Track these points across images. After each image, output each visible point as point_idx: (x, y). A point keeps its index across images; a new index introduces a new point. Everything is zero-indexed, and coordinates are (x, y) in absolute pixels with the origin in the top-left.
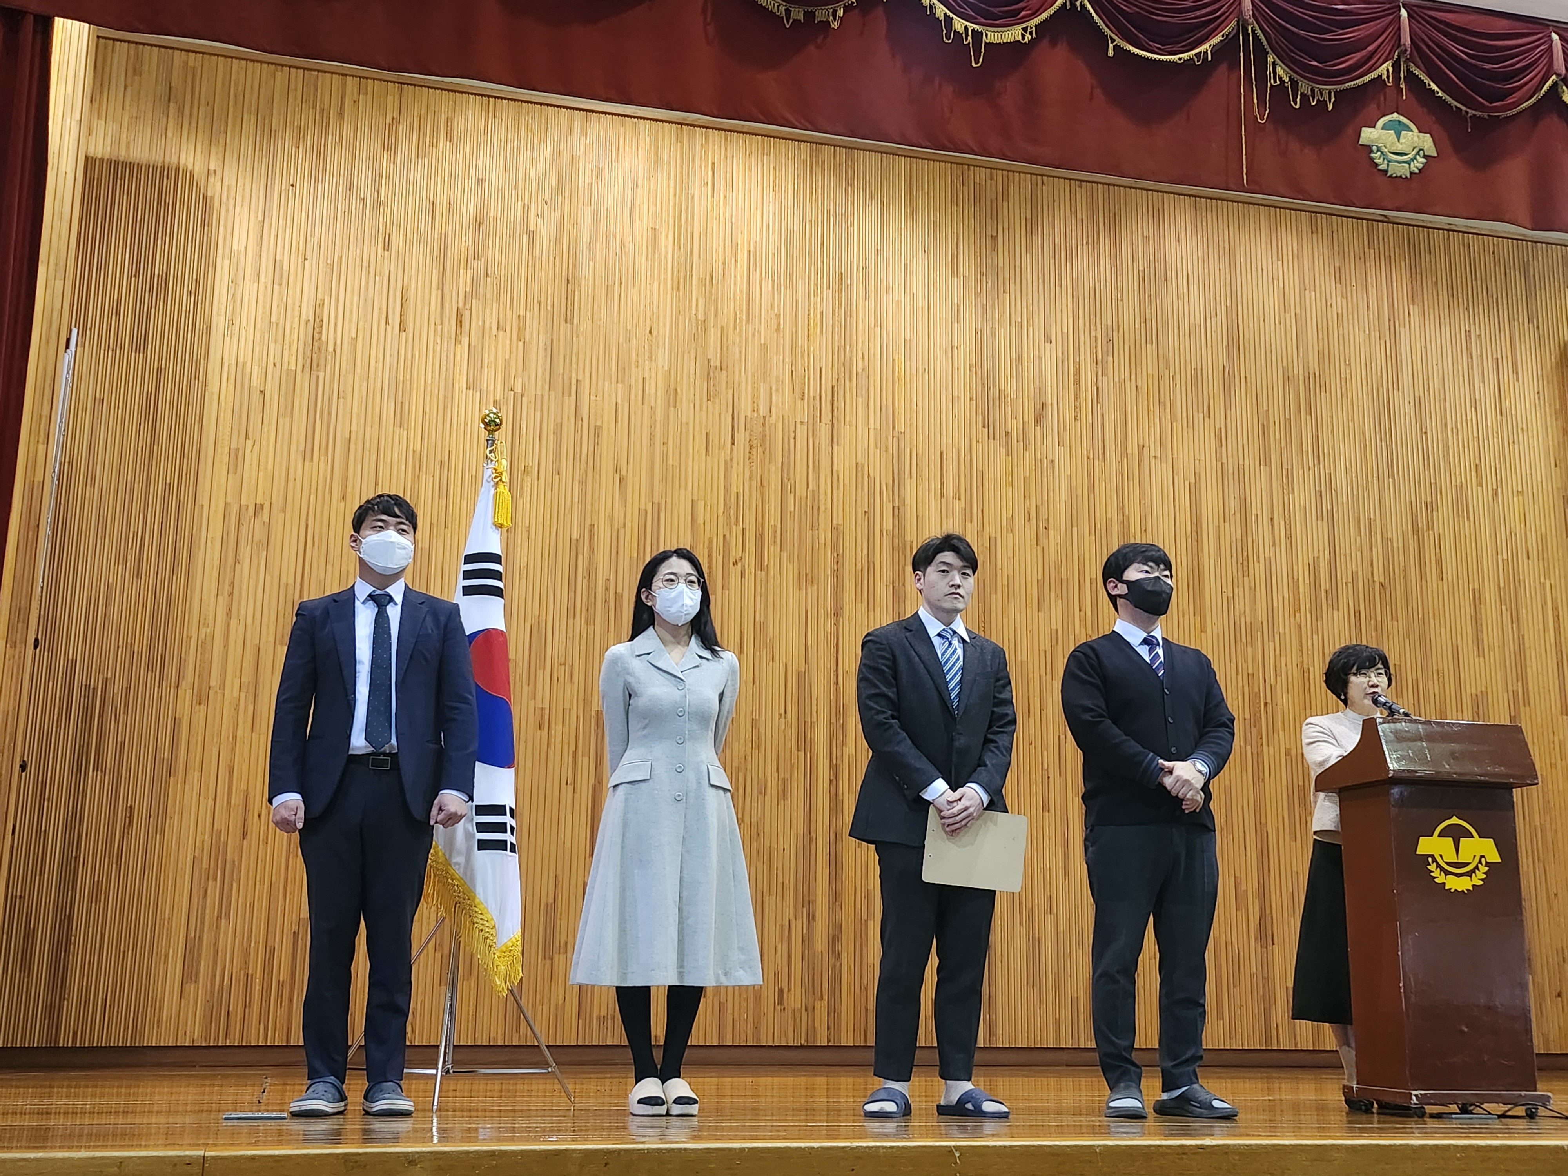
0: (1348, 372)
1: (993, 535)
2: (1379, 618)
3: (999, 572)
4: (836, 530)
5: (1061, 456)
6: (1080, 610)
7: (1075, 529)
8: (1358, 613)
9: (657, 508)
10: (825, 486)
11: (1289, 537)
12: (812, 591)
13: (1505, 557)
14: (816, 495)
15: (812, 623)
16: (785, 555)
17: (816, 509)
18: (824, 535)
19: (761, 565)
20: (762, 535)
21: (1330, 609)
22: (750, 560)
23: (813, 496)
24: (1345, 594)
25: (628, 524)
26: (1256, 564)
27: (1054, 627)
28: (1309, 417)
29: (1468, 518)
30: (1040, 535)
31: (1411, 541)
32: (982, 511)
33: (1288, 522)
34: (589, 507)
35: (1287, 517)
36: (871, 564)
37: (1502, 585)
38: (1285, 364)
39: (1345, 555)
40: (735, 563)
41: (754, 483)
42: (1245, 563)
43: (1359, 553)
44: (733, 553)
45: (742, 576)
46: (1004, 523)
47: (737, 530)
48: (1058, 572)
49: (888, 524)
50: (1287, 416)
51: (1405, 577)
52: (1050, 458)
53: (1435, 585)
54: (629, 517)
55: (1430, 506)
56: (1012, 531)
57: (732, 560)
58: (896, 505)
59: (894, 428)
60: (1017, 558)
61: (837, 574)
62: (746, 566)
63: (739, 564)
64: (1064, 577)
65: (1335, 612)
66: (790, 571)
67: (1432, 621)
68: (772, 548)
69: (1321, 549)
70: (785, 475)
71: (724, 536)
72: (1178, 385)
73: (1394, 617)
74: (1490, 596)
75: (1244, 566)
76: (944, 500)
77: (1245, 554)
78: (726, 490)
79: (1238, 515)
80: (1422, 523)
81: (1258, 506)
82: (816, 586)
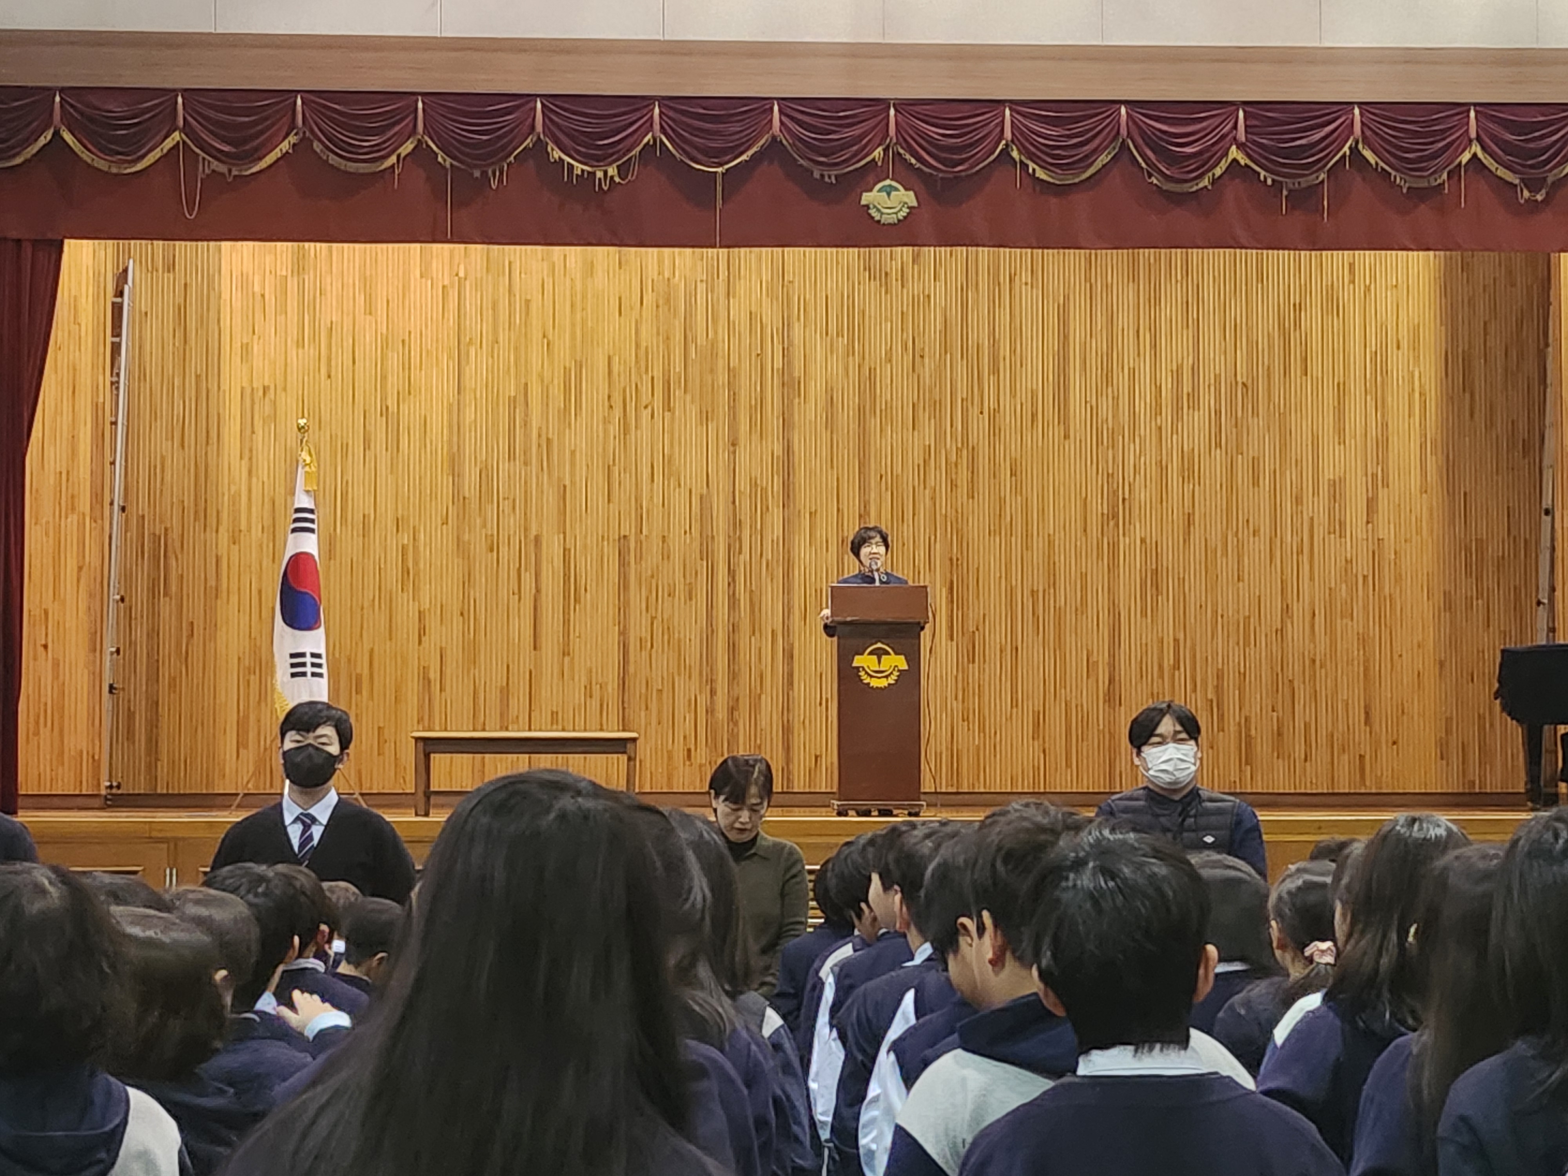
9: (579, 366)
15: (712, 453)
22: (658, 404)
23: (713, 345)
24: (1207, 395)
25: (556, 382)
26: (1121, 378)
27: (927, 444)
30: (916, 363)
31: (1276, 342)
34: (523, 369)
36: (763, 400)
37: (1368, 377)
40: (646, 407)
49: (778, 363)
54: (556, 374)
57: (643, 404)
62: (656, 409)
66: (693, 410)
67: (1293, 417)
68: (677, 392)
70: (688, 329)
71: (636, 385)
73: (1255, 413)
74: (1355, 388)
78: (638, 346)
80: (1290, 329)
82: (715, 423)
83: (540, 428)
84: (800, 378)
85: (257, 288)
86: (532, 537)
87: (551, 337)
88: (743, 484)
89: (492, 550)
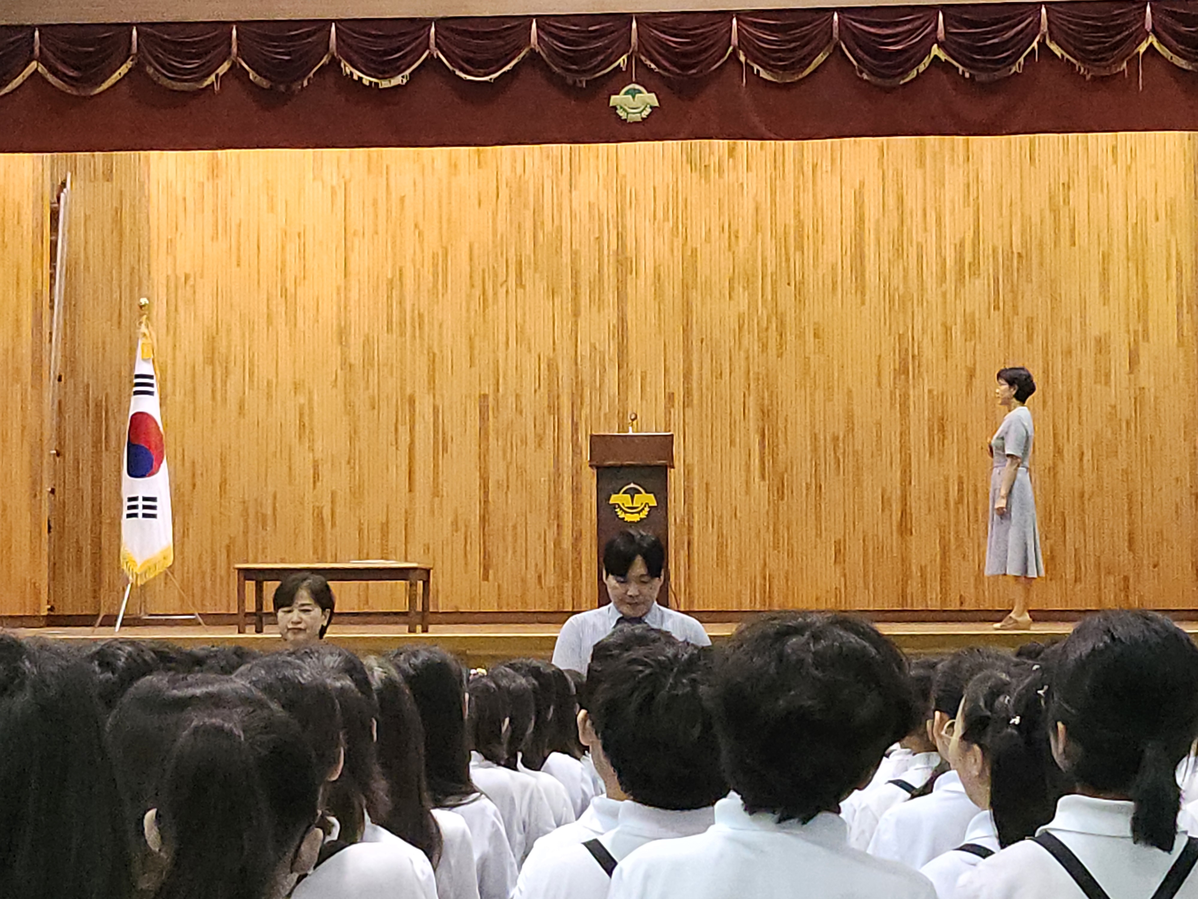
3: (699, 275)
4: (575, 255)
5: (749, 179)
7: (759, 233)
9: (446, 251)
10: (566, 221)
12: (557, 301)
14: (559, 229)
15: (558, 324)
17: (559, 242)
18: (566, 259)
19: (520, 284)
20: (520, 264)
21: (972, 278)
24: (986, 265)
26: (910, 249)
27: (741, 311)
30: (731, 243)
34: (398, 255)
36: (601, 277)
39: (988, 235)
45: (507, 293)
49: (613, 246)
54: (426, 259)
57: (499, 283)
63: (505, 285)
71: (493, 266)
83: (414, 305)
84: (631, 258)
85: (179, 192)
86: (407, 397)
87: (421, 227)
88: (584, 349)
89: (374, 408)
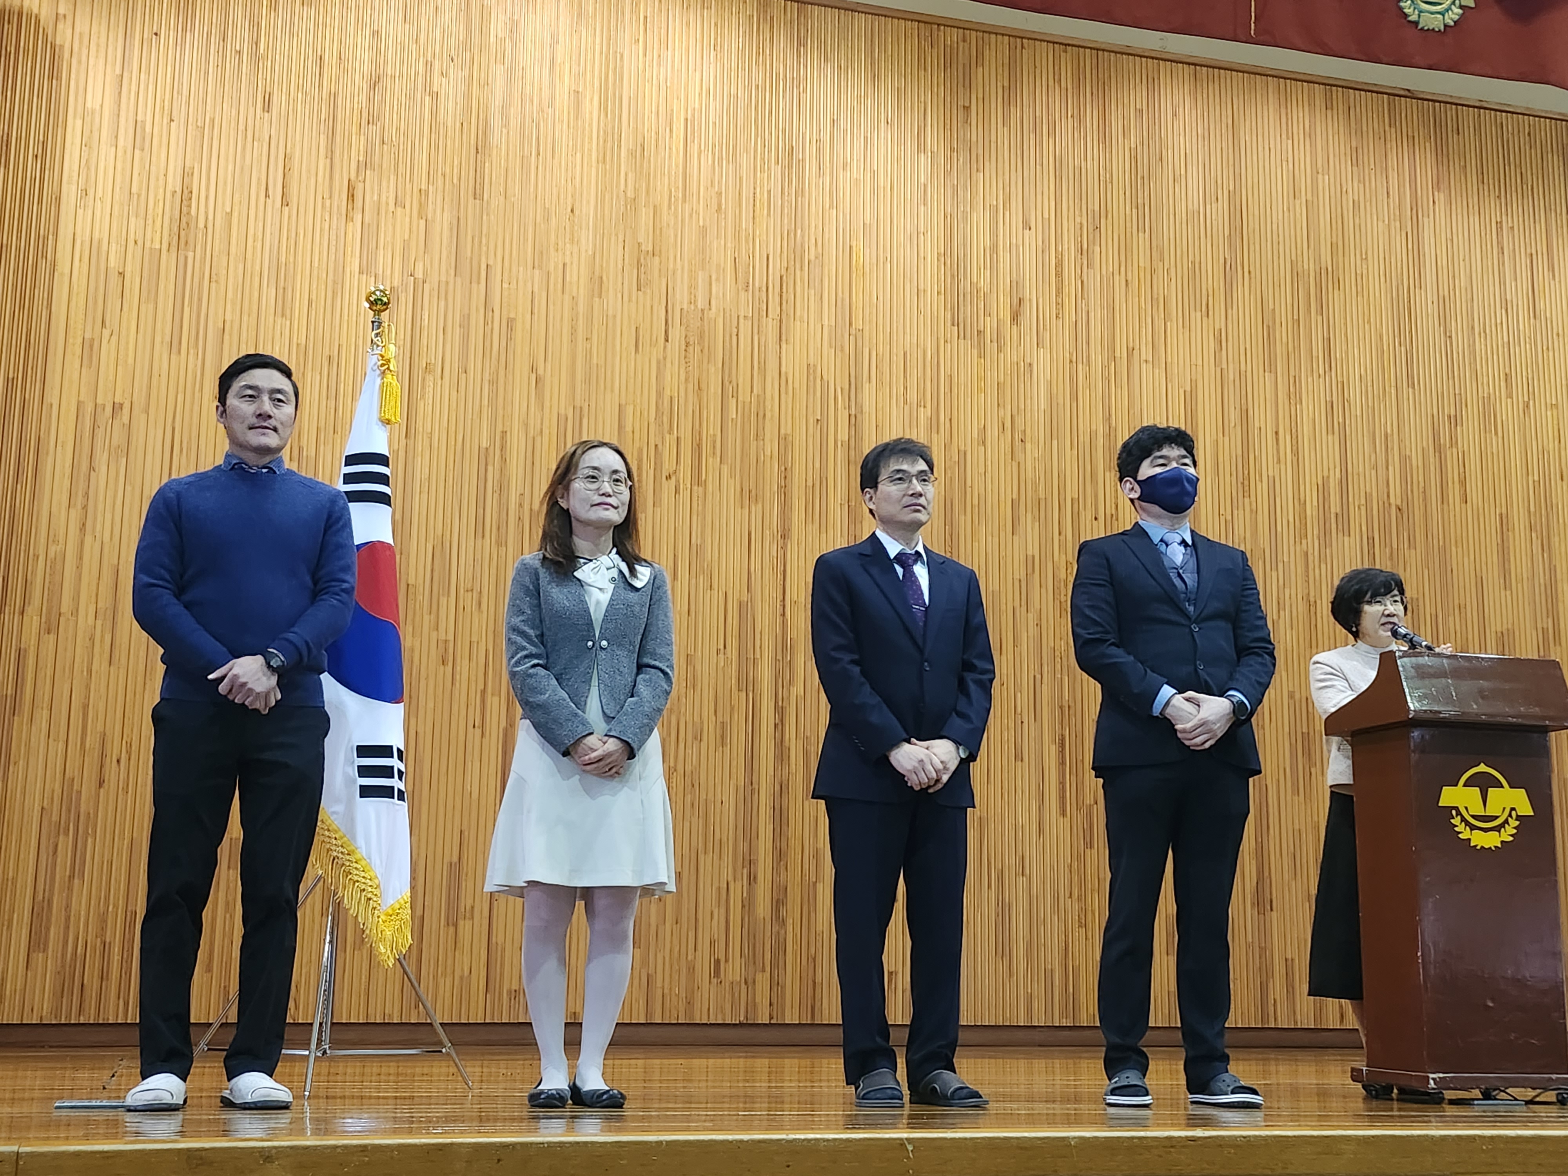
0: (1365, 266)
1: (962, 448)
2: (1395, 546)
3: (969, 490)
4: (784, 441)
5: (1041, 360)
6: (1060, 534)
7: (1055, 442)
8: (1371, 540)
9: (579, 413)
10: (771, 389)
11: (1296, 453)
12: (757, 509)
13: (1536, 478)
14: (761, 400)
15: (756, 545)
16: (725, 469)
17: (761, 416)
18: (771, 446)
19: (698, 480)
20: (699, 446)
21: (1340, 534)
22: (685, 474)
23: (759, 402)
24: (1358, 517)
25: (546, 431)
26: (1258, 483)
27: (1030, 553)
28: (1320, 318)
29: (1496, 433)
30: (1016, 449)
31: (1432, 460)
32: (951, 420)
33: (1294, 437)
34: (500, 412)
35: (1294, 431)
36: (823, 480)
37: (1532, 509)
38: (1294, 258)
39: (1358, 474)
40: (669, 477)
41: (690, 386)
42: (1246, 483)
43: (1373, 472)
44: (666, 466)
45: (677, 491)
46: (975, 435)
47: (669, 439)
48: (1036, 490)
49: (843, 435)
50: (1296, 317)
51: (1425, 499)
52: (1028, 360)
53: (1458, 509)
54: (546, 422)
55: (1454, 421)
56: (984, 443)
57: (665, 474)
58: (853, 413)
59: (850, 324)
60: (989, 475)
61: (784, 490)
62: (681, 481)
63: (673, 478)
64: (1042, 496)
65: (1346, 539)
66: (731, 487)
67: (1453, 548)
68: (710, 460)
69: (1332, 466)
70: (726, 378)
71: (656, 446)
72: (1173, 280)
73: (1412, 544)
74: (1519, 521)
75: (1245, 487)
76: (907, 408)
77: (1246, 472)
78: (660, 394)
79: (1239, 428)
80: (1445, 439)
81: (1261, 418)
82: (760, 505)
